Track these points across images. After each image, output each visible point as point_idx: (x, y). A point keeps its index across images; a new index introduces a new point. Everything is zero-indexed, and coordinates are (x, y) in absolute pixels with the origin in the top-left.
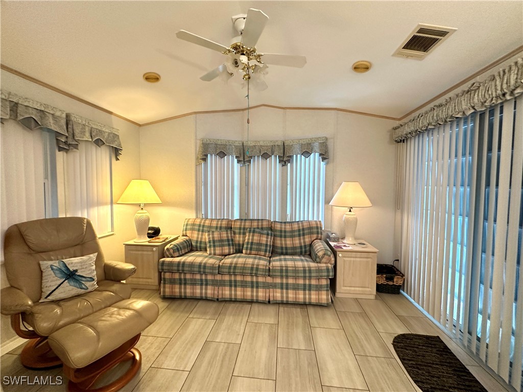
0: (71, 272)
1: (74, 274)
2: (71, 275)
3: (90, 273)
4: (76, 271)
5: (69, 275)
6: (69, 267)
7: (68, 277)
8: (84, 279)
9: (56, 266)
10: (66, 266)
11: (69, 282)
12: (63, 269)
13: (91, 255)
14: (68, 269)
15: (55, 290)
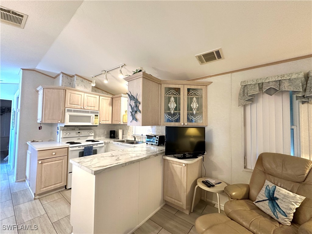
0: (274, 197)
1: (275, 200)
2: (272, 199)
3: (285, 208)
4: (277, 199)
5: (271, 198)
6: (275, 193)
7: (270, 199)
8: (278, 208)
9: (269, 187)
10: (274, 192)
11: (269, 202)
12: (271, 192)
13: (298, 196)
14: (273, 194)
15: (260, 201)
